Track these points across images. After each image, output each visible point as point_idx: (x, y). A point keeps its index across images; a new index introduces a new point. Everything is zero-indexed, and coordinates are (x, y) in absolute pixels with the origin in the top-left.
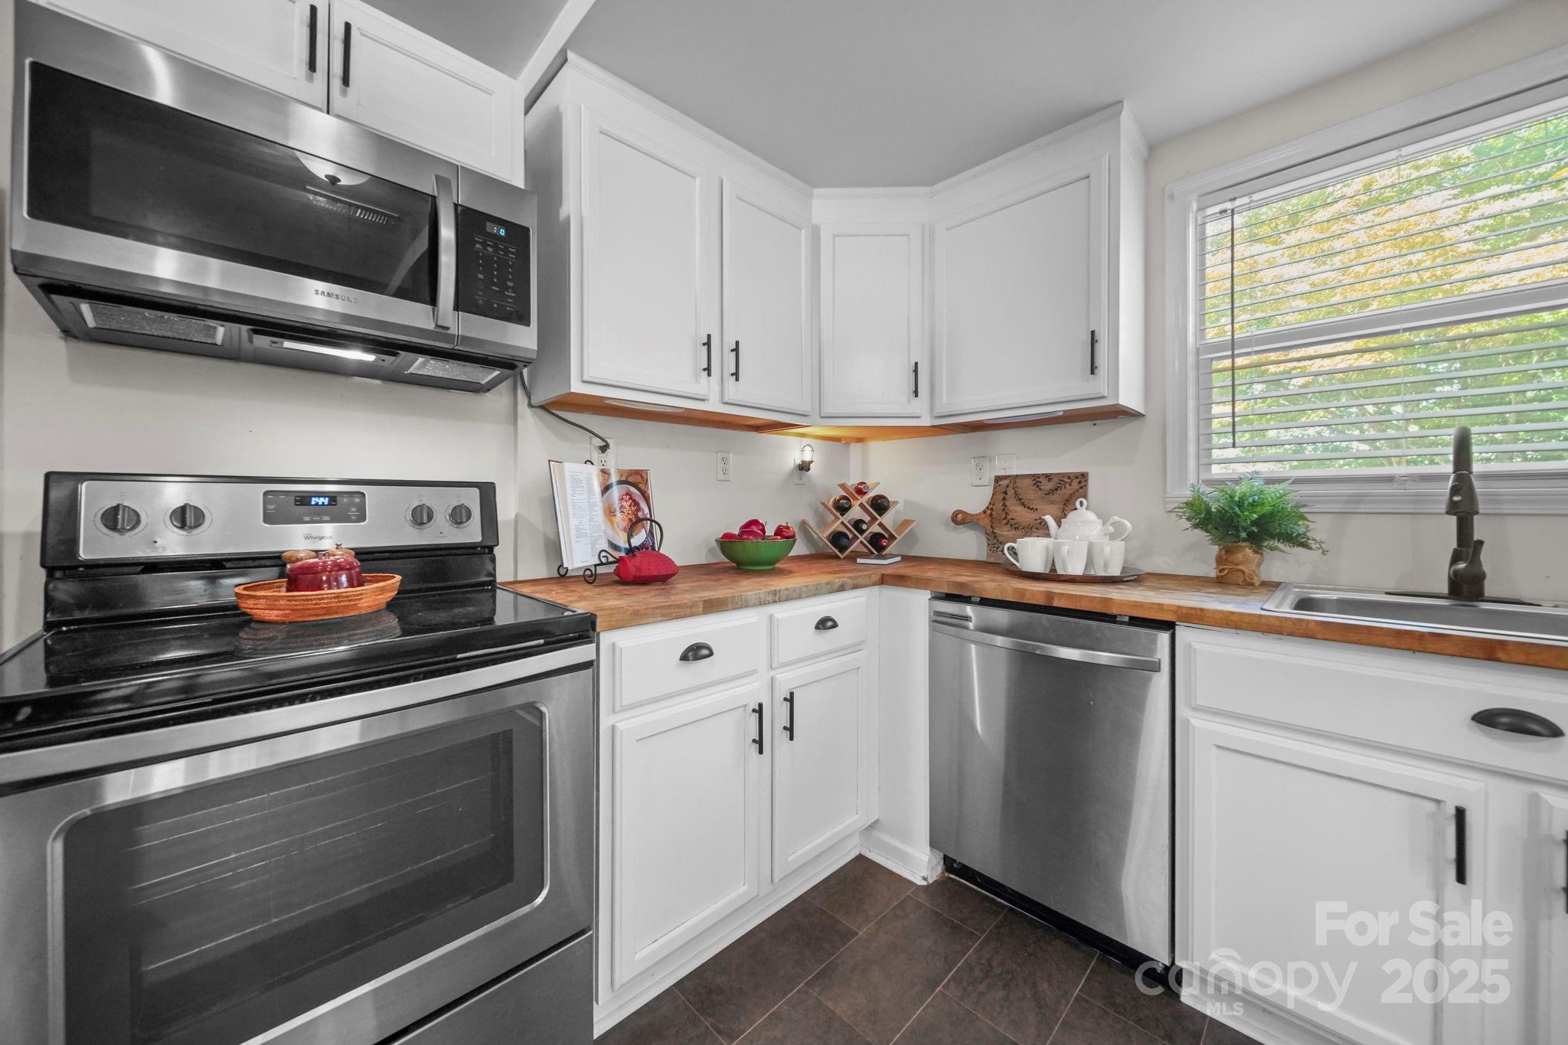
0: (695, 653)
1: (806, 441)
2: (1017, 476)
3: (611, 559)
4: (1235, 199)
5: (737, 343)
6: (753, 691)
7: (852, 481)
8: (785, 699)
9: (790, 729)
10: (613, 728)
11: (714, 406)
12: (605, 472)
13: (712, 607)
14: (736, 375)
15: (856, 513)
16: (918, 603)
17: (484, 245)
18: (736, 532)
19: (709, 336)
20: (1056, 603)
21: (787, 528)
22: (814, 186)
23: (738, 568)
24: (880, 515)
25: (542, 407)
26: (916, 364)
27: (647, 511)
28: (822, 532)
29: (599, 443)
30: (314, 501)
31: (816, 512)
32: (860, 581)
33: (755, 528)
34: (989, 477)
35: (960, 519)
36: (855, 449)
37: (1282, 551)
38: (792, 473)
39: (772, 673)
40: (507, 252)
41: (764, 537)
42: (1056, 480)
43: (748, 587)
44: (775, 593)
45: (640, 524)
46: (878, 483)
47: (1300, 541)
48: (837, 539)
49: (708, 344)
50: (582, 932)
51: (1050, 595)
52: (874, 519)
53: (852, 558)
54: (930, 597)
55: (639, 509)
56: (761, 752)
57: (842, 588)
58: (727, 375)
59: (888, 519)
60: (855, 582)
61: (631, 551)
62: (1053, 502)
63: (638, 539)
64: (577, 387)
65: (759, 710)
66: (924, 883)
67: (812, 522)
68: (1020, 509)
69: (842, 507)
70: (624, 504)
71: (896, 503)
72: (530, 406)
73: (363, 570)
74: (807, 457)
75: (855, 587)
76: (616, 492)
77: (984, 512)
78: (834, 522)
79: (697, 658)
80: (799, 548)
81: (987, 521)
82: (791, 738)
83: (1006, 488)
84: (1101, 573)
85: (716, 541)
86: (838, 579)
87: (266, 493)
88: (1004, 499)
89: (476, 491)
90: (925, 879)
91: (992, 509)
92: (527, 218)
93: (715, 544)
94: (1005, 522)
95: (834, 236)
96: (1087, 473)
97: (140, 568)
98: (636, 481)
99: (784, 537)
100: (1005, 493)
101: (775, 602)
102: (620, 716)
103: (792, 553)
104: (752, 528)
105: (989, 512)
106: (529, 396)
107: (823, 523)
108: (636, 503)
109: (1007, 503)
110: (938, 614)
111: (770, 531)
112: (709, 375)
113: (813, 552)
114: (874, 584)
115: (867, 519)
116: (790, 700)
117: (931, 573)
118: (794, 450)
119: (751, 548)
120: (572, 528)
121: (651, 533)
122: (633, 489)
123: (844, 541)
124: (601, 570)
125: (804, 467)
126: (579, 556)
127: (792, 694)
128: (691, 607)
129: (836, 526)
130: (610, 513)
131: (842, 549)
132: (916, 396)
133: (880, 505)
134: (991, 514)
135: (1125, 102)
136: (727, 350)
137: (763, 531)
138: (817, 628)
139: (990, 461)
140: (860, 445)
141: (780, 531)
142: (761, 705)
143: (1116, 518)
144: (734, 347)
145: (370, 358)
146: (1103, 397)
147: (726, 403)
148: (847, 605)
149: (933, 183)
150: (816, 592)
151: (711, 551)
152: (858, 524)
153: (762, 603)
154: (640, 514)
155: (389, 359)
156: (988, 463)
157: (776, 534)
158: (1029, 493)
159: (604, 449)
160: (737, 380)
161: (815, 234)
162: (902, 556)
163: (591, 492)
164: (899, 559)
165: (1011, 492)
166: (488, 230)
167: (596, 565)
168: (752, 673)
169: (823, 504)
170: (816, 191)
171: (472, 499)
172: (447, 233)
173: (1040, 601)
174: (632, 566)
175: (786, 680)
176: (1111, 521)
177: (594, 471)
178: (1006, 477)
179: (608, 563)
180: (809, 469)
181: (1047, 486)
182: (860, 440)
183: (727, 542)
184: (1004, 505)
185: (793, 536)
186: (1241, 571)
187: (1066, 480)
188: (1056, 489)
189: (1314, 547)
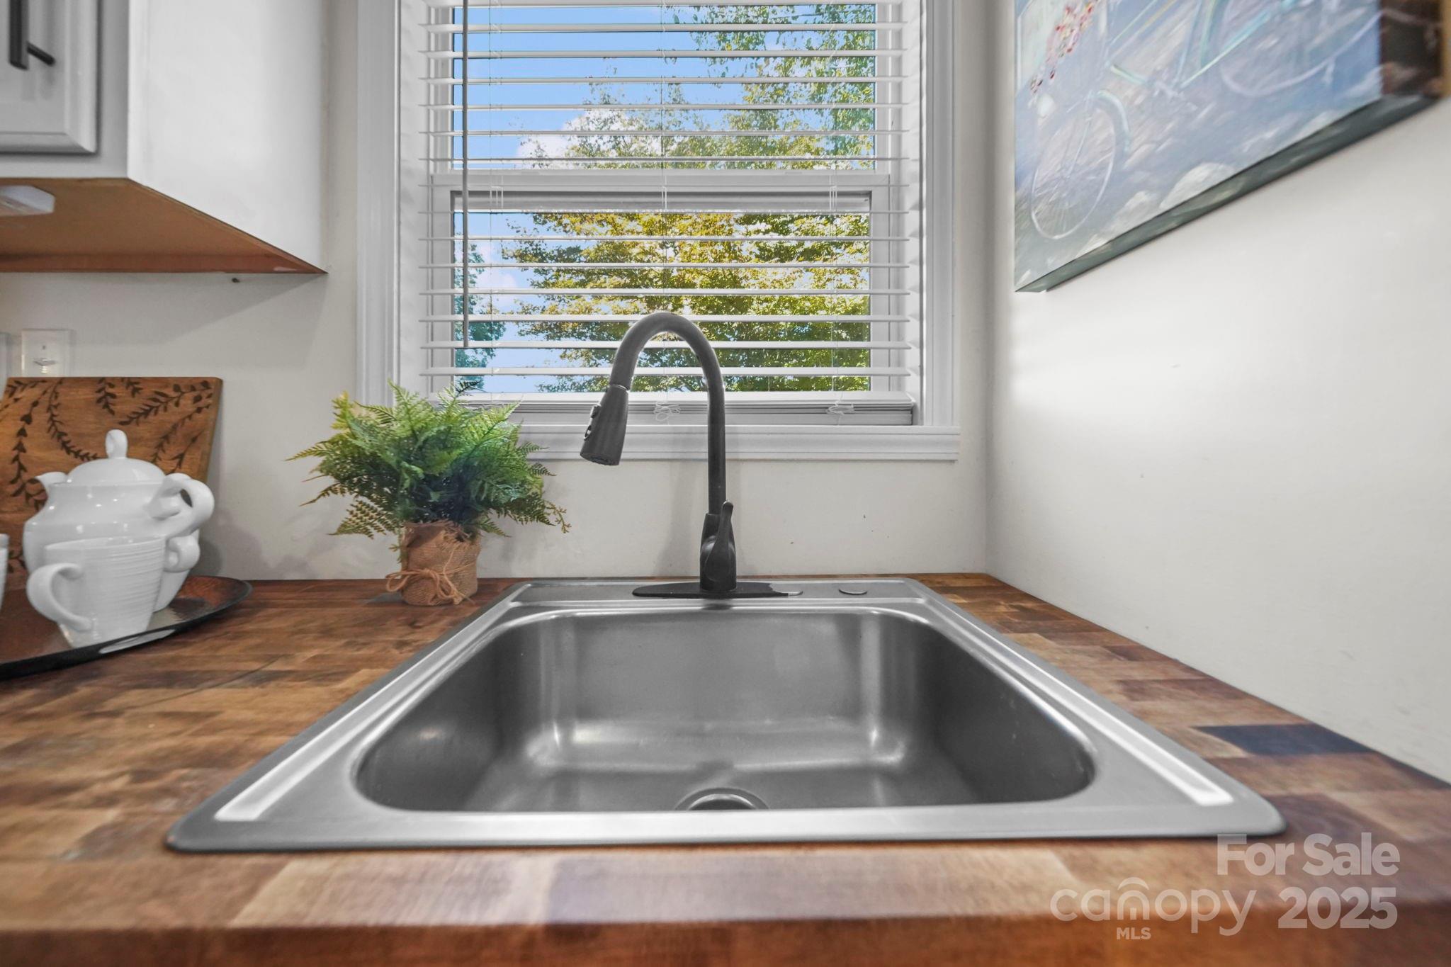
2: (61, 382)
47: (531, 509)
68: (56, 455)
83: (31, 407)
96: (217, 383)
100: (27, 419)
139: (8, 343)
158: (86, 420)
178: (35, 383)
181: (127, 404)
186: (430, 578)
187: (171, 392)
188: (146, 413)
189: (552, 519)
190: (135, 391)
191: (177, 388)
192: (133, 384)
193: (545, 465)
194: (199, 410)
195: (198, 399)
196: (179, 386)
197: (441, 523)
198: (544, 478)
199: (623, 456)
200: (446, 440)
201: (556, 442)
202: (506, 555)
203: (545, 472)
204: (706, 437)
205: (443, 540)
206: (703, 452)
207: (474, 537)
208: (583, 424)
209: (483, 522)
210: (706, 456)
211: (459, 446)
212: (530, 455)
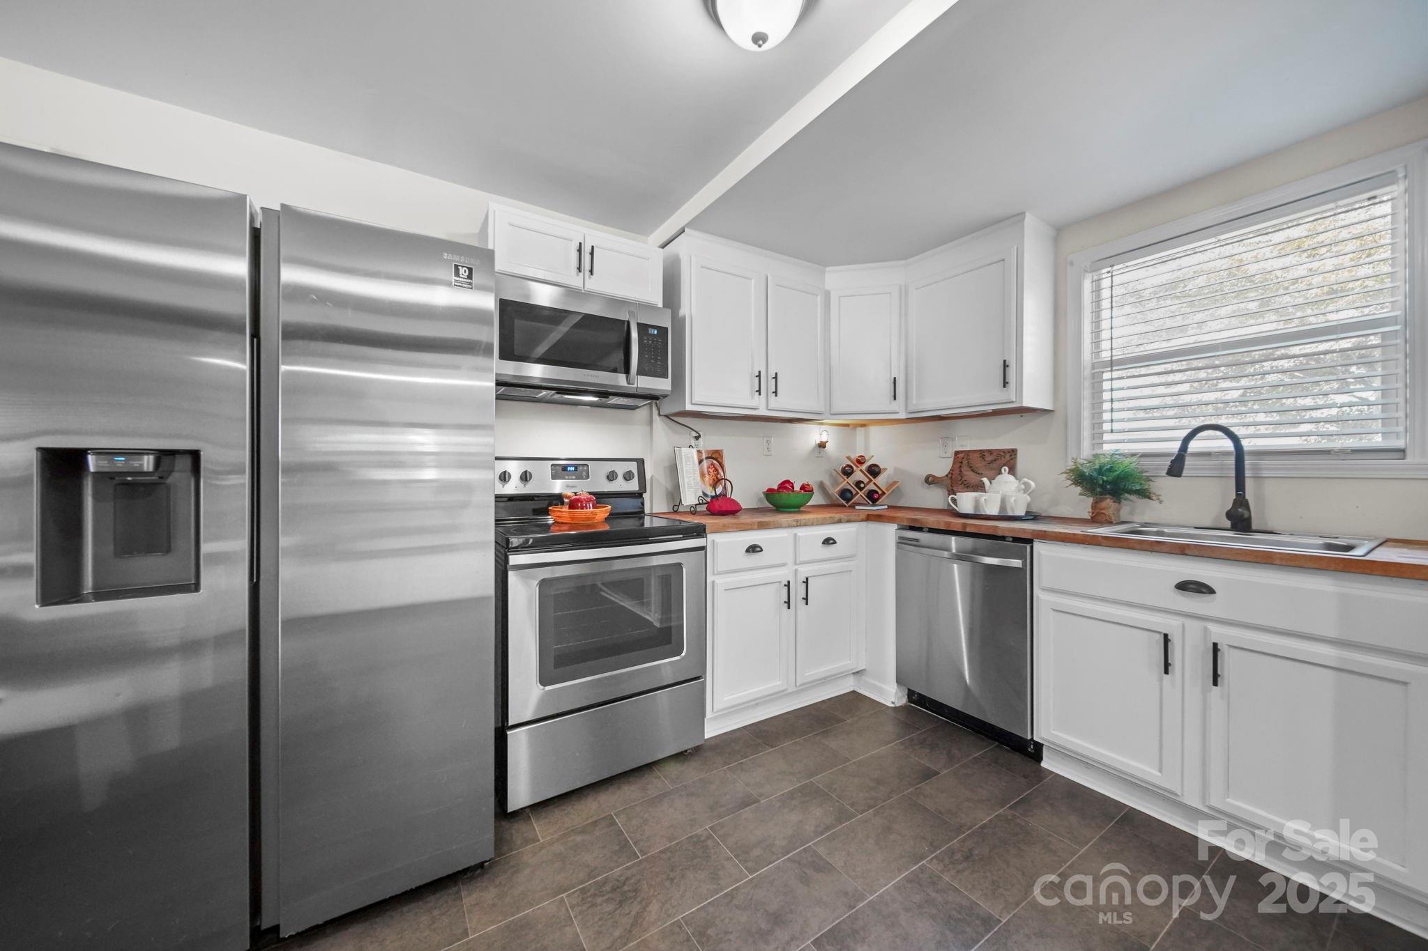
0: (753, 549)
1: (824, 427)
2: (969, 451)
3: (704, 501)
4: (1113, 266)
5: (776, 374)
6: (784, 574)
7: (854, 456)
8: (803, 582)
9: (806, 599)
10: (713, 582)
11: (762, 412)
12: (699, 452)
13: (762, 526)
14: (776, 393)
15: (858, 475)
16: (890, 532)
17: (648, 340)
18: (776, 487)
19: (760, 372)
20: (968, 530)
21: (808, 485)
22: (826, 266)
23: (777, 510)
24: (874, 478)
25: (667, 416)
26: (895, 378)
27: (722, 475)
28: (835, 489)
29: (695, 434)
30: (569, 469)
31: (831, 475)
32: (852, 518)
33: (787, 485)
34: (951, 453)
35: (930, 480)
36: (860, 431)
37: (1130, 500)
38: (814, 448)
39: (796, 567)
40: (657, 341)
41: (793, 491)
42: (995, 454)
43: (783, 518)
44: (797, 521)
45: (719, 483)
46: (873, 456)
47: (1144, 494)
48: (845, 494)
49: (759, 376)
50: (698, 678)
51: (965, 525)
52: (871, 480)
53: (853, 507)
54: (897, 528)
55: (718, 473)
56: (789, 608)
57: (840, 521)
58: (770, 393)
59: (881, 481)
60: (849, 518)
61: (715, 497)
62: (992, 469)
63: (719, 490)
64: (689, 407)
65: (788, 585)
66: (893, 705)
67: (827, 483)
68: (971, 473)
69: (847, 472)
70: (710, 470)
71: (885, 469)
72: (659, 415)
73: (598, 503)
74: (824, 439)
75: (849, 521)
76: (705, 464)
77: (947, 476)
78: (842, 483)
79: (754, 551)
80: (817, 499)
81: (949, 482)
82: (807, 604)
83: (963, 459)
84: (1010, 514)
85: (764, 493)
86: (837, 516)
87: (552, 465)
88: (960, 467)
89: (635, 464)
90: (893, 703)
91: (952, 474)
92: (667, 323)
93: (763, 496)
94: (960, 482)
95: (840, 297)
96: (1016, 450)
97: (506, 499)
98: (716, 457)
99: (805, 491)
100: (962, 463)
101: (798, 526)
102: (716, 577)
103: (810, 503)
104: (786, 485)
105: (950, 476)
106: (659, 410)
107: (836, 483)
108: (717, 470)
109: (963, 470)
110: (901, 538)
111: (797, 488)
112: (760, 394)
113: (829, 503)
114: (862, 521)
115: (866, 480)
116: (806, 582)
117: (900, 514)
118: (815, 434)
119: (785, 497)
120: (686, 483)
121: (725, 488)
122: (715, 462)
123: (849, 495)
124: (699, 508)
125: (822, 445)
126: (689, 498)
127: (807, 579)
128: (751, 525)
129: (843, 485)
130: (703, 475)
131: (848, 500)
132: (895, 399)
133: (874, 471)
134: (951, 477)
135: (1027, 214)
136: (770, 378)
137: (793, 487)
138: (823, 543)
139: (952, 441)
140: (863, 429)
141: (803, 488)
142: (789, 582)
143: (1025, 480)
144: (774, 376)
145: (596, 399)
146: (1012, 402)
147: (770, 410)
148: (843, 532)
149: (906, 259)
150: (823, 523)
151: (760, 500)
152: (858, 484)
153: (789, 526)
154: (719, 476)
155: (603, 399)
156: (951, 442)
157: (801, 489)
158: (979, 464)
159: (697, 438)
160: (776, 396)
161: (827, 295)
162: (888, 506)
163: (694, 464)
164: (886, 507)
165: (965, 462)
166: (650, 332)
167: (696, 505)
168: (784, 565)
169: (835, 470)
170: (828, 269)
171: (633, 467)
172: (634, 335)
173: (959, 529)
174: (717, 504)
175: (804, 571)
176: (1022, 482)
177: (694, 451)
178: (962, 452)
179: (703, 504)
180: (825, 447)
181: (989, 458)
182: (863, 425)
183: (770, 493)
184: (961, 471)
185: (812, 491)
186: (1104, 514)
187: (1002, 454)
188: (995, 460)
189: (1154, 498)
190: (991, 454)
191: (1004, 453)
192: (990, 452)
193: (1152, 478)
194: (1012, 459)
195: (1011, 456)
196: (1004, 451)
197: (1107, 496)
198: (1150, 483)
199: (1183, 475)
200: (1111, 470)
201: (1157, 469)
202: (1132, 513)
203: (1151, 480)
204: (1234, 466)
205: (1108, 502)
206: (1233, 473)
207: (1119, 503)
208: (1167, 462)
209: (1122, 487)
210: (1234, 475)
211: (1116, 471)
212: (1144, 474)
